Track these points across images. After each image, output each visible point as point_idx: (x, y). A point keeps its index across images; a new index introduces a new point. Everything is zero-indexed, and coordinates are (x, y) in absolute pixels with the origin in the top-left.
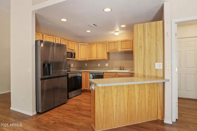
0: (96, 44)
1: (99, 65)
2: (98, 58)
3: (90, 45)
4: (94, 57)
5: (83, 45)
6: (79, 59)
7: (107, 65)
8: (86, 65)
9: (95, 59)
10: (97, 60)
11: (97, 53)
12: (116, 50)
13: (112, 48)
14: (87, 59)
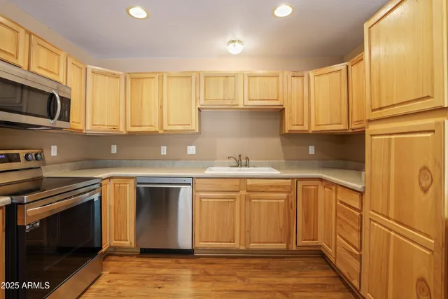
0: (156, 76)
1: (164, 151)
2: (166, 127)
3: (131, 78)
4: (150, 123)
5: (105, 74)
6: (89, 127)
7: (191, 150)
8: (114, 149)
9: (152, 129)
10: (161, 132)
11: (161, 107)
12: (229, 103)
13: (217, 95)
14: (122, 130)
